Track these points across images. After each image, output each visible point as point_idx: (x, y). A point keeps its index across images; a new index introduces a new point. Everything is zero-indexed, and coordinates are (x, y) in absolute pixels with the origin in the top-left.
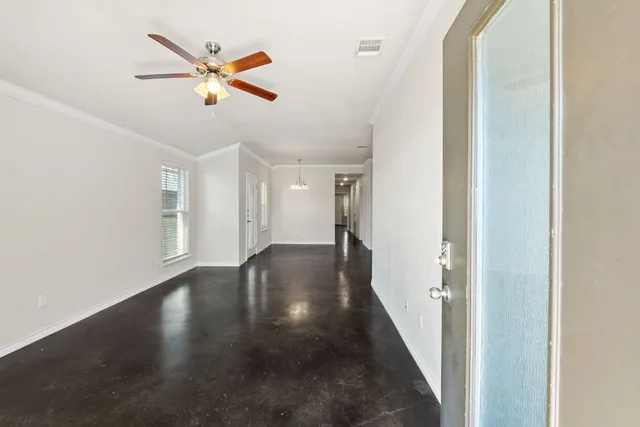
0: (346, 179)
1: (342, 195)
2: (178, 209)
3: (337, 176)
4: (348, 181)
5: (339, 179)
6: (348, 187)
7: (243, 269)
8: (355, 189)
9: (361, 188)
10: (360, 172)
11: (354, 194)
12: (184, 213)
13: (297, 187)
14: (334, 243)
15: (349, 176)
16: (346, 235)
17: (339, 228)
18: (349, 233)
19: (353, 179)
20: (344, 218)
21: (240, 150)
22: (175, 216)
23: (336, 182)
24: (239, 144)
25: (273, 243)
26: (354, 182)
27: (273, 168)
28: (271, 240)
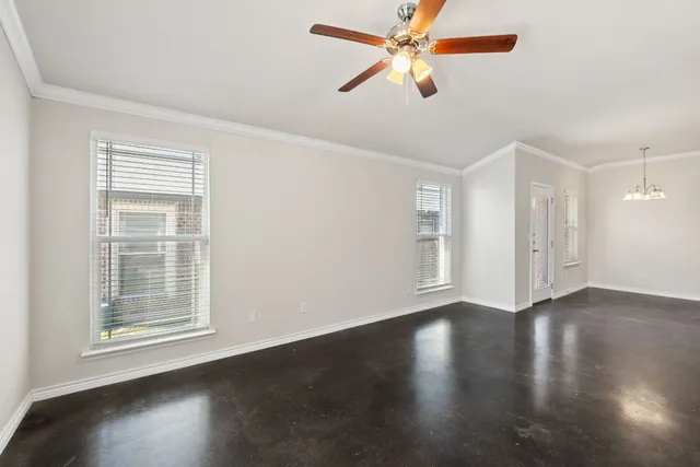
2: (440, 232)
7: (524, 319)
12: (446, 236)
13: (638, 196)
22: (437, 240)
24: (512, 146)
25: (590, 285)
27: (591, 170)
28: (586, 281)
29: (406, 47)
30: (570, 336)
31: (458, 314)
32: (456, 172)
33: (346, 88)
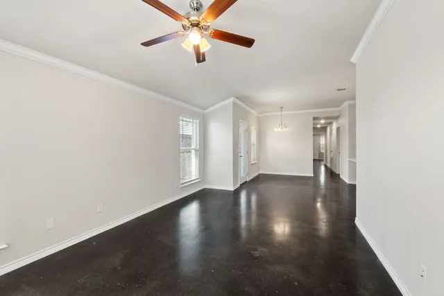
0: (323, 121)
1: (319, 135)
2: (193, 147)
3: (315, 119)
4: (325, 124)
5: (316, 122)
6: (324, 129)
7: (236, 193)
8: (331, 130)
9: (338, 129)
10: (336, 115)
11: (331, 134)
12: (196, 150)
13: (279, 129)
14: (313, 175)
15: (326, 118)
16: (323, 169)
17: (317, 162)
18: (326, 166)
19: (329, 121)
20: (321, 154)
21: (234, 104)
22: (190, 152)
23: (314, 124)
24: (232, 99)
25: (261, 172)
26: (330, 124)
27: (261, 116)
28: (259, 170)
29: (195, 28)
30: (254, 198)
31: (203, 196)
32: (202, 111)
33: (146, 44)
